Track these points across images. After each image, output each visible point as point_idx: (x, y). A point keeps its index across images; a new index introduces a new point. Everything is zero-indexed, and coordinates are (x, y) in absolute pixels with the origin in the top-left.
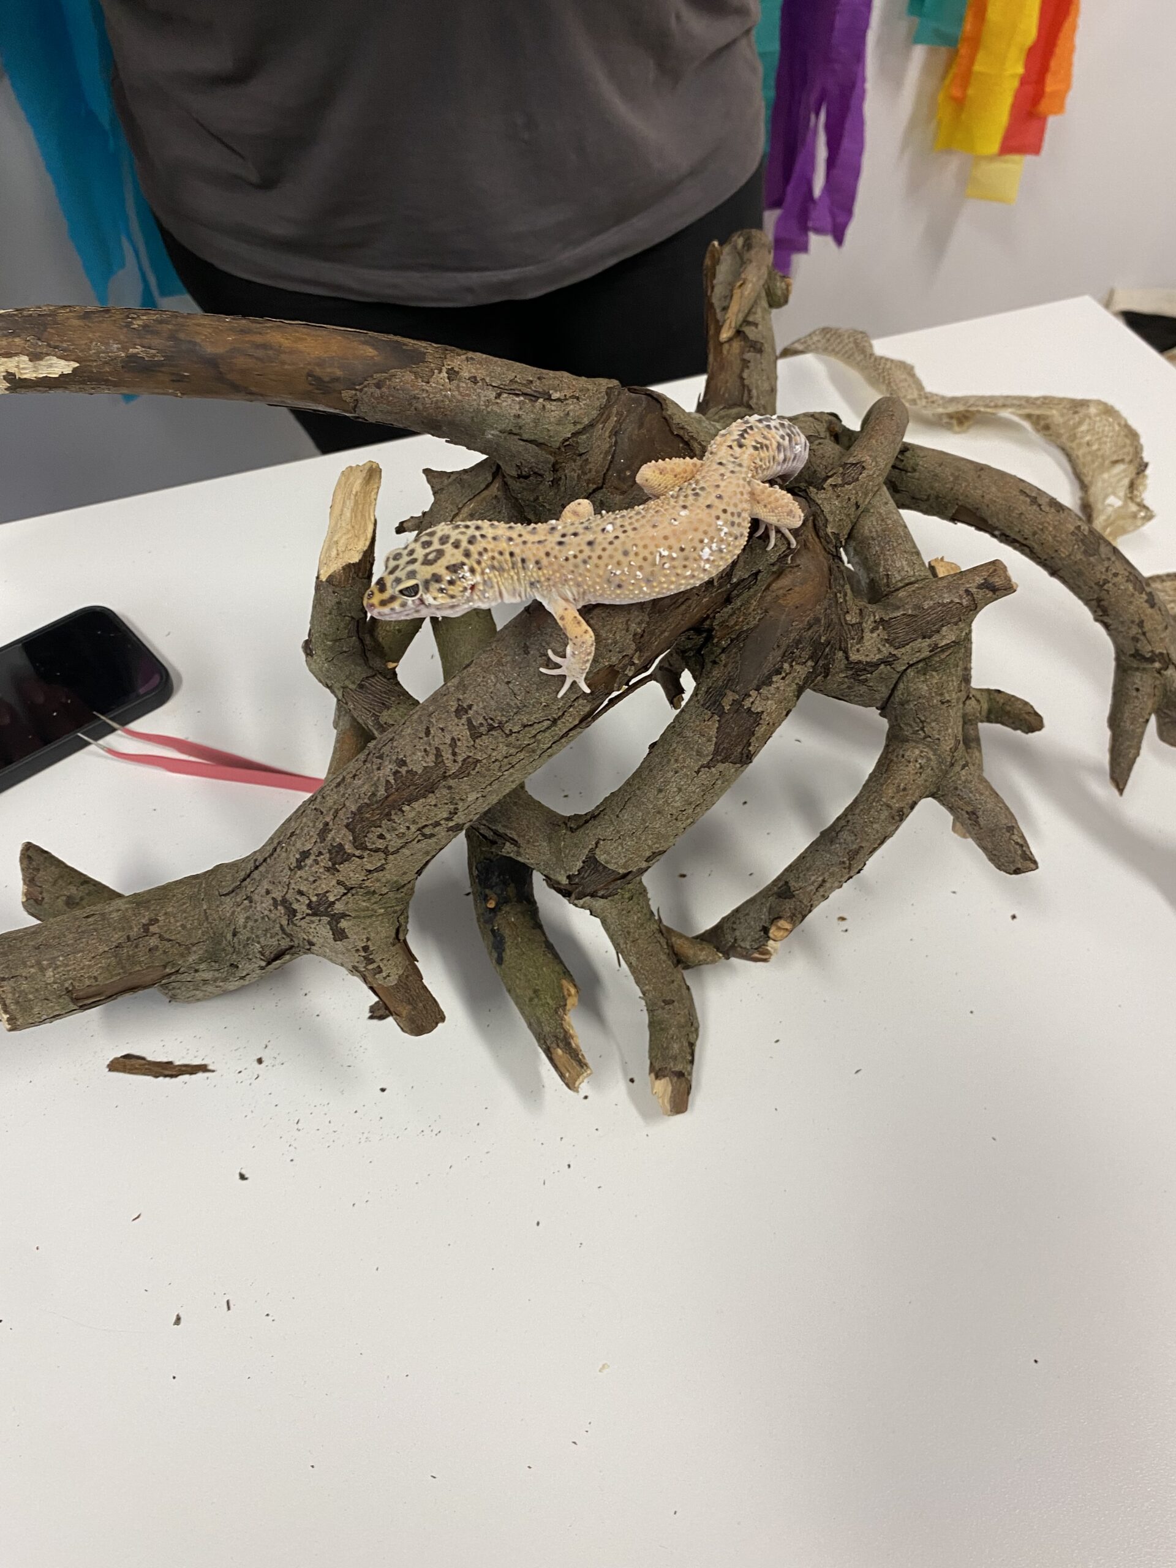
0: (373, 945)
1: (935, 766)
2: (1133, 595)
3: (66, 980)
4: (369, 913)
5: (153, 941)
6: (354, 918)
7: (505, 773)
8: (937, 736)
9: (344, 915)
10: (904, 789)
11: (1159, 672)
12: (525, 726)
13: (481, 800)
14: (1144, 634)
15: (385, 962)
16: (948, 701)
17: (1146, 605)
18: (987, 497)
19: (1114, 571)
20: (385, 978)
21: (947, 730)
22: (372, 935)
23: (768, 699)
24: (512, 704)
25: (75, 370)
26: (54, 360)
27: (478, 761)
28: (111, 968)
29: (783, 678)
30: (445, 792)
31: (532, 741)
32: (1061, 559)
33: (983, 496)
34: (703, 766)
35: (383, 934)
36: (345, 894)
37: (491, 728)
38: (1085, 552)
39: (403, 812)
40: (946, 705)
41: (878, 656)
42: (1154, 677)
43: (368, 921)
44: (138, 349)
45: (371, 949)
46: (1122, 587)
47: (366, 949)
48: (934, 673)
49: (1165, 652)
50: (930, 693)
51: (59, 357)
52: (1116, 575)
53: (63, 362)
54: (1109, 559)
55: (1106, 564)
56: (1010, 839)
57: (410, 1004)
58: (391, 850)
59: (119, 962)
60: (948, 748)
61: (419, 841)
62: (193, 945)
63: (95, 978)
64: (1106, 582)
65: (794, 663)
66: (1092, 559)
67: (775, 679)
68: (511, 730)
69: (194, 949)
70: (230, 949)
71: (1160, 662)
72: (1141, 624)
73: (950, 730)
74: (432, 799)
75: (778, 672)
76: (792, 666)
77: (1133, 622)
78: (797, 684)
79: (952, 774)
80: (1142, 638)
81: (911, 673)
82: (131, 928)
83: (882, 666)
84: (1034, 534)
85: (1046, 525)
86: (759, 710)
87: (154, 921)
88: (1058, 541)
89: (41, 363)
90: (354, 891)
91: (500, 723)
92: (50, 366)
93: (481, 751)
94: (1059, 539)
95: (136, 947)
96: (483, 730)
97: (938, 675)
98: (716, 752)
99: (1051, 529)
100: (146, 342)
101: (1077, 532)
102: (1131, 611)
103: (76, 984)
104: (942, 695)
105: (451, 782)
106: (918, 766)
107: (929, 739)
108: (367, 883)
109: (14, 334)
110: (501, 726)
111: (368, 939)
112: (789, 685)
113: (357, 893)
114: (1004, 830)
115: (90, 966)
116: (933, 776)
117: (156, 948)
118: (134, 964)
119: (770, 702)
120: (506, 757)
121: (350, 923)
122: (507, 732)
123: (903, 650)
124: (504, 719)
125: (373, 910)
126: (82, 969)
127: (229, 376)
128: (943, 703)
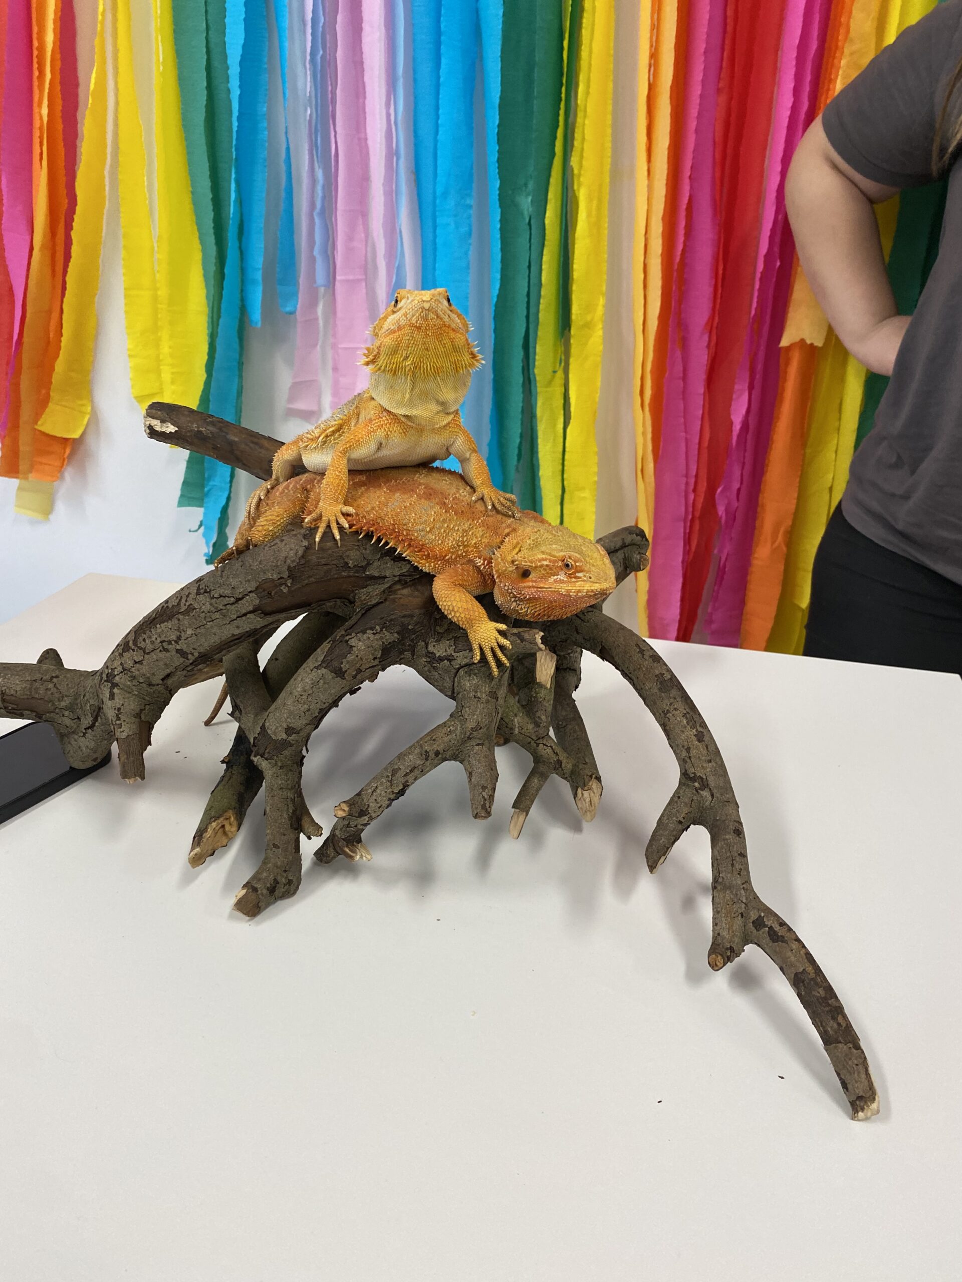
0: (124, 710)
1: (458, 734)
2: (686, 727)
3: (4, 686)
4: (130, 690)
5: (51, 686)
6: (121, 689)
7: (208, 623)
8: (466, 717)
9: (117, 685)
10: (434, 740)
11: (696, 790)
12: (221, 596)
13: (194, 637)
14: (690, 758)
15: (125, 723)
16: (479, 698)
17: (694, 738)
18: (616, 643)
19: (675, 706)
20: (121, 732)
21: (474, 715)
22: (126, 704)
23: (360, 640)
24: (219, 581)
25: (176, 431)
26: (169, 425)
27: (195, 609)
28: (25, 690)
29: (374, 634)
30: (176, 622)
31: (224, 608)
32: (646, 690)
33: (614, 642)
34: (315, 667)
35: (132, 707)
36: (122, 672)
37: (206, 592)
38: (660, 689)
39: (156, 627)
40: (477, 699)
41: (444, 654)
42: (693, 793)
43: (127, 695)
44: (203, 429)
45: (121, 711)
46: (679, 719)
47: (119, 709)
48: (475, 677)
49: (704, 777)
50: (470, 689)
51: (171, 424)
52: (676, 709)
53: (173, 427)
54: (675, 698)
55: (672, 700)
56: (481, 793)
57: (127, 754)
58: (147, 651)
59: (30, 689)
60: (470, 726)
61: (161, 651)
62: (66, 696)
63: (16, 691)
64: (668, 711)
65: (384, 629)
66: (663, 694)
67: (368, 632)
68: (213, 596)
69: (66, 698)
70: (79, 705)
71: (699, 784)
72: (688, 750)
73: (475, 717)
74: (169, 624)
75: (372, 629)
76: (381, 630)
77: (683, 747)
78: (383, 642)
79: (468, 745)
80: (688, 760)
81: (462, 672)
82: (46, 675)
83: (446, 661)
84: (635, 670)
85: (642, 666)
86: (353, 644)
87: (57, 677)
88: (646, 678)
89: (164, 424)
90: (126, 672)
91: (210, 590)
92: (167, 427)
93: (198, 603)
94: (647, 677)
95: (42, 685)
96: (202, 591)
97: (477, 679)
98: (323, 661)
99: (644, 669)
100: (208, 428)
101: (660, 676)
102: (682, 738)
103: (7, 691)
104: (476, 692)
105: (181, 617)
106: (449, 730)
107: (461, 717)
108: (133, 669)
109: (159, 410)
110: (209, 592)
111: (123, 705)
112: (377, 640)
113: (127, 673)
114: (480, 787)
115: (17, 684)
116: (455, 740)
117: (50, 689)
118: (36, 693)
119: (361, 643)
120: (209, 612)
121: (118, 691)
122: (212, 596)
123: (458, 654)
124: (213, 588)
125: (132, 689)
126: (14, 684)
127: (235, 452)
128: (475, 697)
